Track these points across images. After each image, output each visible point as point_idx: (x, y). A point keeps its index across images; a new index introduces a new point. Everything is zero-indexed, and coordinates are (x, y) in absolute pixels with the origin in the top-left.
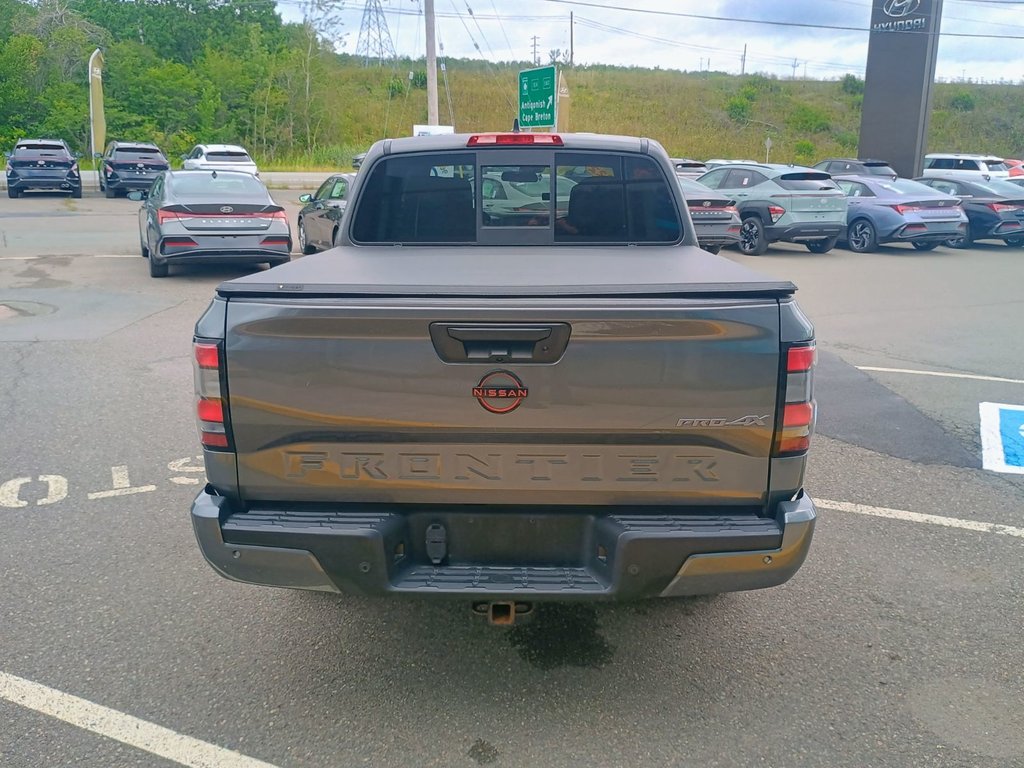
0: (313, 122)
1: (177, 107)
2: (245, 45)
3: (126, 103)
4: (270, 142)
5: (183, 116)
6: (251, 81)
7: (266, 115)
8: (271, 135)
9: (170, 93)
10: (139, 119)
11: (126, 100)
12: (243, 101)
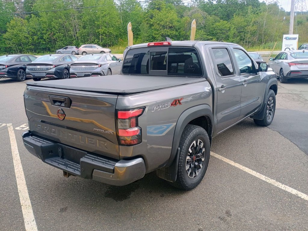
0: (265, 35)
1: (223, 33)
2: (247, 13)
3: (209, 34)
4: (249, 42)
5: (224, 36)
6: (246, 24)
7: (249, 34)
8: (250, 40)
9: (221, 30)
10: (212, 37)
11: (209, 32)
12: (242, 30)
